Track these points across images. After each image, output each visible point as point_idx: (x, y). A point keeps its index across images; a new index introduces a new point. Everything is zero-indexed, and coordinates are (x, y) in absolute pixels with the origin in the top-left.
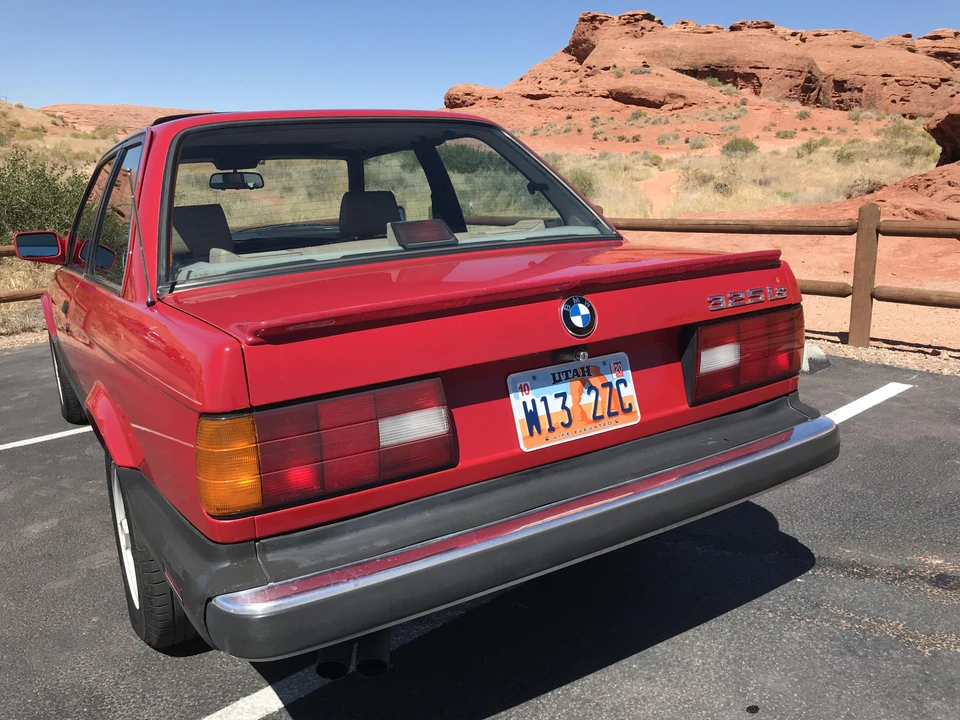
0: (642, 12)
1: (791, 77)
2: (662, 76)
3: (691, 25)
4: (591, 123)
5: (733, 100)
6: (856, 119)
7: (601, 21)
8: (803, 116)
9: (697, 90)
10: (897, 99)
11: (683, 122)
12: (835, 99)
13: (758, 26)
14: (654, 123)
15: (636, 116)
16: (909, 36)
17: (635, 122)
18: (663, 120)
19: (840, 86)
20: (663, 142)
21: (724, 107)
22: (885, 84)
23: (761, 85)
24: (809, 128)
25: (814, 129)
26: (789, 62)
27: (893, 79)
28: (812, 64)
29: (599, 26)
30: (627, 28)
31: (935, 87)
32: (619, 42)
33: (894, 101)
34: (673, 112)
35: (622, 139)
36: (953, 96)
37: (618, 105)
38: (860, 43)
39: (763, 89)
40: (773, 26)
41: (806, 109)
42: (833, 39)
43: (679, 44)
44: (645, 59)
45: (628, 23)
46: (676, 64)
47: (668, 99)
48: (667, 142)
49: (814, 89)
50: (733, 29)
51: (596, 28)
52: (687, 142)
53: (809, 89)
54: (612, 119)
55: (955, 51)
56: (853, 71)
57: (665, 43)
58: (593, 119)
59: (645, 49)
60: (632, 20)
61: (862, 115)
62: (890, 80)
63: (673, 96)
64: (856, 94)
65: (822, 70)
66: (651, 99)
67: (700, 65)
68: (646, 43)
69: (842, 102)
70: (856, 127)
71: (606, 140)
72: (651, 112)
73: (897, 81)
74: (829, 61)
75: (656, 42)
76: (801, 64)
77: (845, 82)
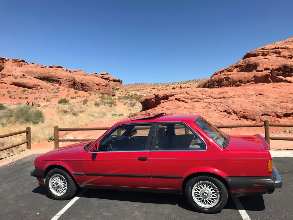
0: (20, 59)
1: (69, 82)
2: (31, 79)
3: (36, 64)
4: (8, 93)
5: (55, 87)
6: (90, 94)
7: (6, 60)
8: (76, 93)
9: (44, 84)
10: (97, 89)
11: (41, 93)
12: (82, 88)
13: (58, 67)
14: (31, 93)
15: (24, 91)
16: (96, 73)
17: (24, 93)
18: (34, 92)
19: (82, 85)
20: (36, 99)
21: (53, 89)
22: (94, 85)
23: (61, 83)
24: (79, 96)
25: (80, 96)
26: (68, 78)
27: (96, 84)
28: (74, 79)
29: (5, 62)
30: (16, 64)
31: (106, 87)
32: (13, 67)
33: (96, 90)
34: (37, 90)
35: (21, 98)
36: (110, 89)
37: (16, 87)
38: (86, 74)
39: (62, 84)
40: (62, 68)
41: (76, 91)
42: (79, 73)
43: (35, 70)
44: (23, 74)
45: (16, 62)
46: (34, 76)
47: (34, 86)
48: (37, 99)
49: (76, 85)
50: (50, 67)
51: (4, 62)
52: (44, 99)
53: (74, 85)
54: (16, 91)
55: (108, 78)
56: (85, 81)
57: (30, 69)
58: (8, 91)
59: (23, 70)
60: (17, 61)
61: (91, 93)
62: (95, 84)
63: (36, 85)
64: (87, 87)
65: (77, 80)
66: (29, 86)
67: (42, 76)
68: (23, 69)
69: (83, 89)
70: (91, 96)
71: (15, 98)
72: (29, 90)
73: (97, 85)
74: (79, 78)
75: (27, 69)
76: (72, 78)
77: (84, 84)
